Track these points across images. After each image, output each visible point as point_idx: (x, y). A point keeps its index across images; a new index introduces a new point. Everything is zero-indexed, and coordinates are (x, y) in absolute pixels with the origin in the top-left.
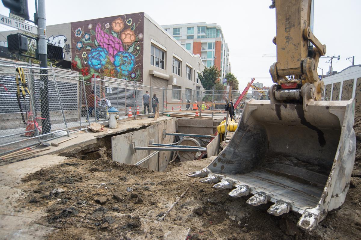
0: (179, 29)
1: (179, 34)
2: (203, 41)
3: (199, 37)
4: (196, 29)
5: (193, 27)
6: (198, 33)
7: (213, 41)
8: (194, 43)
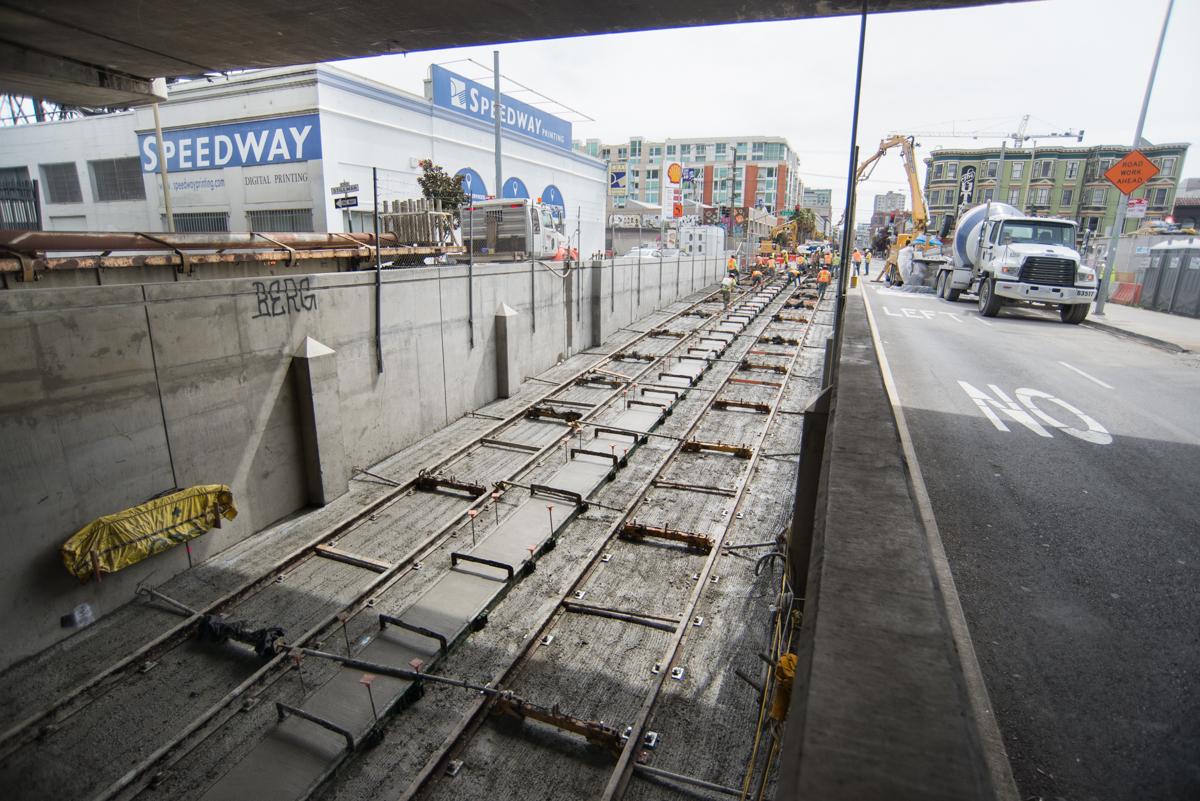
0: (724, 145)
1: (724, 152)
2: (760, 164)
3: (754, 158)
4: (750, 145)
5: (746, 144)
6: (754, 151)
7: (774, 165)
8: (747, 167)
